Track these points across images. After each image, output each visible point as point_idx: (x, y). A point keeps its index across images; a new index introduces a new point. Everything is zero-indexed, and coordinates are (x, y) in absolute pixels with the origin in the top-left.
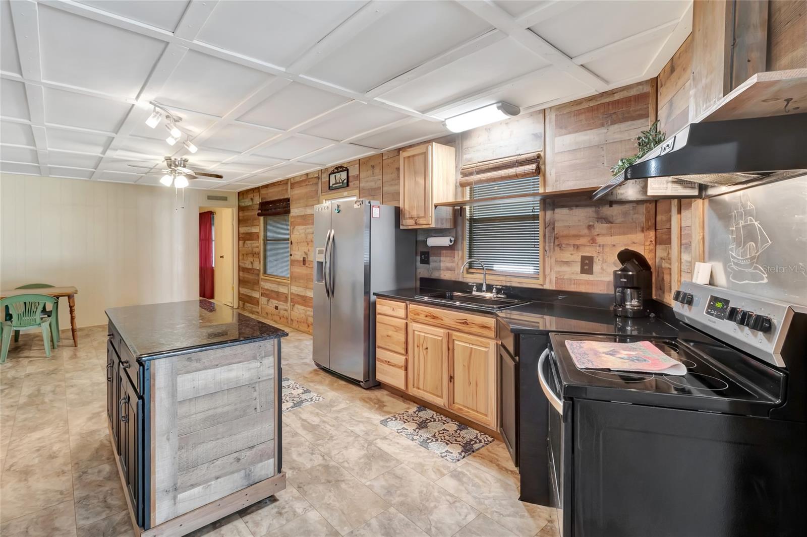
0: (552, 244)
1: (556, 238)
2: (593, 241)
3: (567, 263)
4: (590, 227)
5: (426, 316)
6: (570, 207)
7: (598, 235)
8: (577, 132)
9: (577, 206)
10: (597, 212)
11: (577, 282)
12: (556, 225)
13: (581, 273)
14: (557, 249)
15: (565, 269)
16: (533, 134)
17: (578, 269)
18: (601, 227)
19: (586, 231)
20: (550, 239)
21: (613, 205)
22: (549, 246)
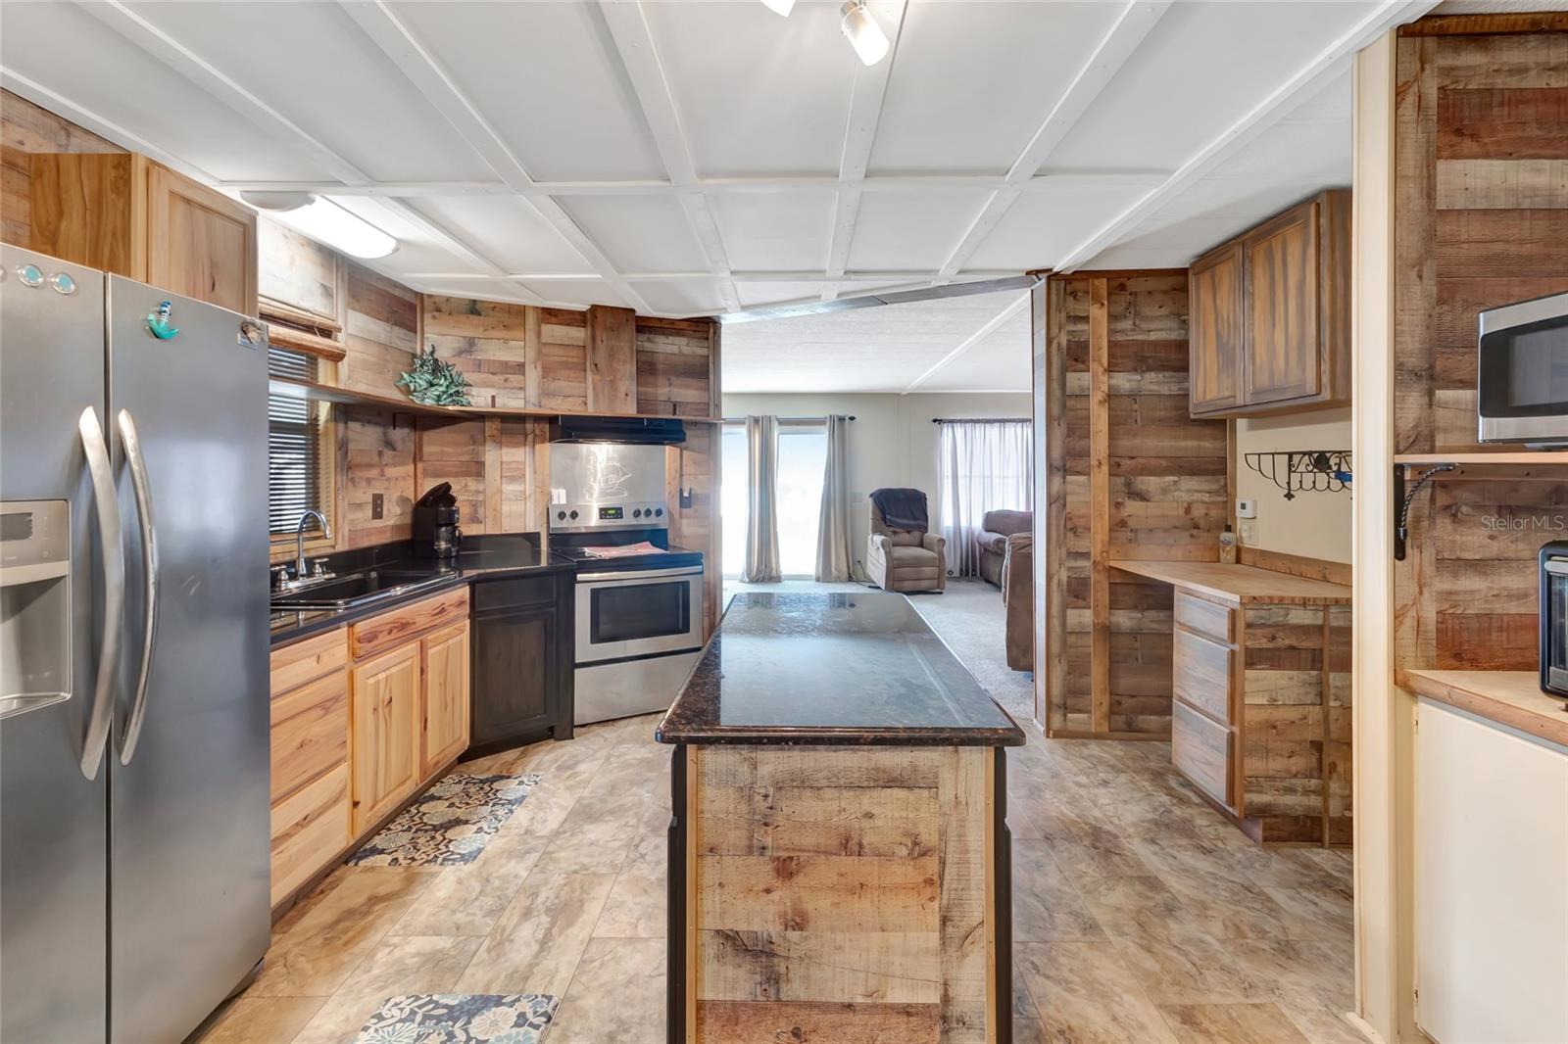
0: (345, 478)
1: (349, 468)
2: (382, 474)
3: (359, 506)
4: (380, 453)
5: (390, 632)
6: (363, 422)
7: (386, 465)
8: (367, 314)
9: (369, 422)
10: (385, 434)
11: (368, 532)
12: (349, 447)
13: (374, 518)
14: (350, 484)
15: (359, 515)
16: (322, 285)
17: (369, 512)
18: (388, 454)
19: (376, 459)
20: (342, 470)
21: (397, 428)
22: (342, 480)
